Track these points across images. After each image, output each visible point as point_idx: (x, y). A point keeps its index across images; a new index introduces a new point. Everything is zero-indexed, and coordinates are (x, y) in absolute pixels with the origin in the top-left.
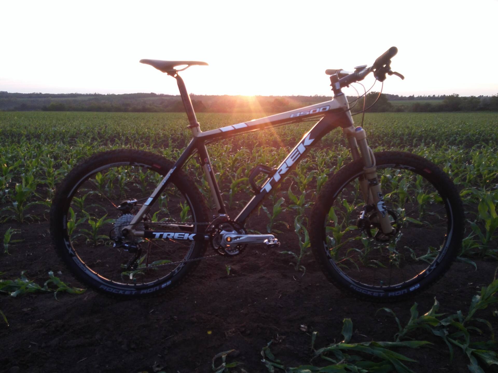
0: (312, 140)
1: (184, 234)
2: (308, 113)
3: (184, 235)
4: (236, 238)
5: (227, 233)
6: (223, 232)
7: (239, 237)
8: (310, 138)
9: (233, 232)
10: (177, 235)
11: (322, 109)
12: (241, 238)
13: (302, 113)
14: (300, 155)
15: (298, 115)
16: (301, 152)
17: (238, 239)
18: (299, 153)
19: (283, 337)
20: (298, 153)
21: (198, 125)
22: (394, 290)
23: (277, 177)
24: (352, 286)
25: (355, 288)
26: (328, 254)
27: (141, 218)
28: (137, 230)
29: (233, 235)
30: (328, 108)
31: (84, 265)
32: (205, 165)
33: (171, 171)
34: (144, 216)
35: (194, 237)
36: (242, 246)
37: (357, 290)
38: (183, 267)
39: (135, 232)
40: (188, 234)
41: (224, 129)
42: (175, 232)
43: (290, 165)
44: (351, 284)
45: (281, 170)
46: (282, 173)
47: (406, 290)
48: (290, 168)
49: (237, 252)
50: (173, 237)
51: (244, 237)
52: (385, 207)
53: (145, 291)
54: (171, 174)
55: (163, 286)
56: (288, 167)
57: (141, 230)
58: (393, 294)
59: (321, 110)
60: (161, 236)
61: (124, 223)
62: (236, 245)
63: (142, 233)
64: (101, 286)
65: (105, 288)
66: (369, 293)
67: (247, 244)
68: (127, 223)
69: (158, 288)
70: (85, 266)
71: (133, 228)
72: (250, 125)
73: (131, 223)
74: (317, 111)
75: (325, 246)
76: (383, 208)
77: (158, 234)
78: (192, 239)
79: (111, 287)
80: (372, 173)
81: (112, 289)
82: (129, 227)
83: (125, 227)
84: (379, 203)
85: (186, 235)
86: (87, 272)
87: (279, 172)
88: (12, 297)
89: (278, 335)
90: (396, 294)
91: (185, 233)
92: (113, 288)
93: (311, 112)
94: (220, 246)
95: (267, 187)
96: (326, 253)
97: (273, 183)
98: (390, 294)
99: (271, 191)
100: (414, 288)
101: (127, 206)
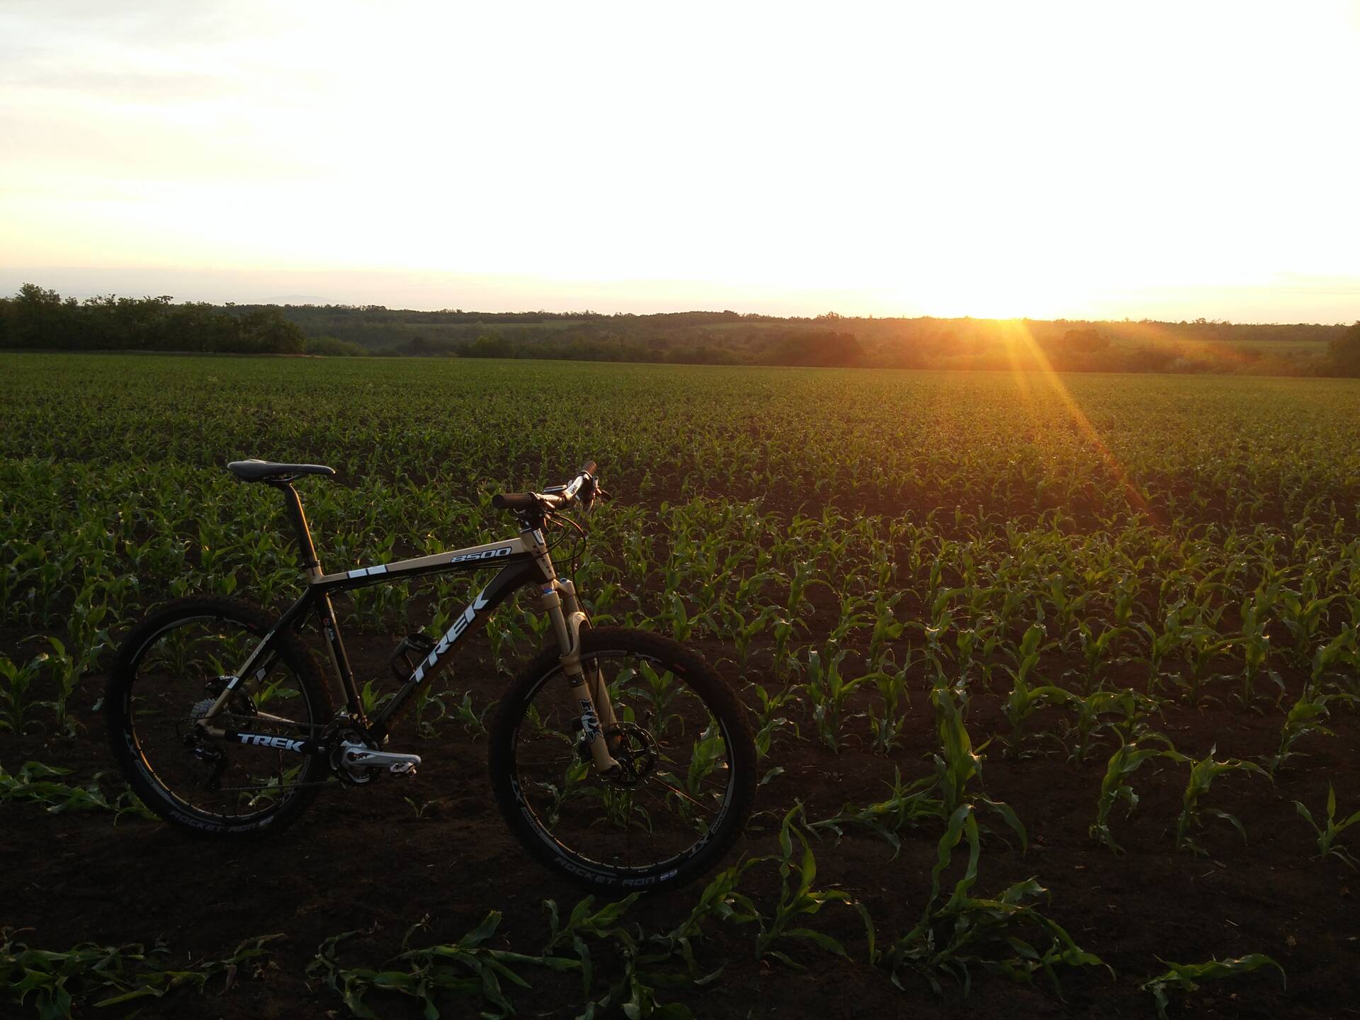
0: (486, 601)
1: (285, 740)
2: (478, 557)
3: (286, 742)
4: (361, 755)
5: (350, 745)
6: (345, 743)
7: (366, 755)
8: (482, 599)
9: (360, 745)
10: (275, 741)
11: (499, 551)
12: (368, 757)
13: (469, 556)
14: (466, 625)
15: (463, 559)
16: (469, 621)
17: (364, 758)
18: (466, 621)
19: (379, 927)
20: (464, 620)
21: (316, 565)
22: (636, 875)
23: (432, 659)
24: (559, 859)
25: (563, 863)
26: (518, 797)
27: (220, 710)
28: (217, 726)
29: (357, 749)
30: (508, 551)
31: (151, 774)
32: (325, 630)
33: (268, 637)
34: (225, 707)
35: (300, 747)
36: (375, 771)
37: (567, 867)
38: (293, 795)
39: (211, 730)
40: (292, 741)
41: (354, 574)
42: (273, 737)
43: (451, 640)
44: (557, 855)
45: (440, 647)
46: (439, 652)
47: (653, 878)
48: (452, 645)
49: (366, 780)
50: (269, 744)
51: (373, 755)
52: (595, 725)
53: (235, 829)
54: (267, 642)
55: (262, 823)
56: (448, 643)
57: (220, 728)
58: (630, 882)
59: (498, 554)
60: (251, 740)
61: (201, 714)
62: (364, 768)
63: (222, 732)
64: (173, 813)
65: (178, 815)
66: (588, 875)
67: (381, 768)
68: (202, 714)
69: (254, 825)
70: (153, 777)
71: (208, 724)
72: (390, 570)
73: (208, 715)
74: (492, 555)
75: (514, 783)
76: (590, 727)
77: (245, 737)
78: (299, 750)
79: (186, 815)
80: (573, 664)
81: (188, 819)
82: (202, 722)
83: (200, 721)
84: (583, 718)
85: (290, 742)
86: (155, 785)
87: (436, 650)
88: (52, 814)
89: (376, 923)
90: (635, 884)
91: (289, 739)
92: (190, 817)
93: (483, 556)
94: (341, 765)
95: (419, 674)
96: (515, 796)
97: (427, 669)
98: (625, 882)
99: (422, 680)
100: (667, 876)
101: (220, 684)
